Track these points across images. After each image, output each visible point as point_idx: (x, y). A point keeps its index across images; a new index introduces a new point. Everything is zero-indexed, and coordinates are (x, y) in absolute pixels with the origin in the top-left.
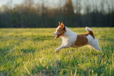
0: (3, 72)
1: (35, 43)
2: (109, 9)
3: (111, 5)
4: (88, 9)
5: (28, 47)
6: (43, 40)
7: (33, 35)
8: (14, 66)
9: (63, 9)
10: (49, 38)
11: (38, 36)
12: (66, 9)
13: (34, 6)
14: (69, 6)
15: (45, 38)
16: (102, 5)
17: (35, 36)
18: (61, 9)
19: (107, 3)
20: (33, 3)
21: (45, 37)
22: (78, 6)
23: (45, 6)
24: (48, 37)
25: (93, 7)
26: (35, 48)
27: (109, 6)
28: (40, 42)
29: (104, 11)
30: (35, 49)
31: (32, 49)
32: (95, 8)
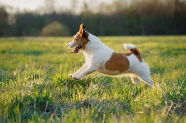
0: (118, 101)
1: (163, 60)
5: (154, 65)
6: (177, 55)
8: (134, 94)
11: (168, 48)
15: (180, 52)
17: (163, 48)
26: (163, 66)
28: (172, 57)
30: (163, 69)
31: (159, 69)
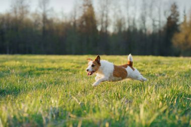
2: (154, 25)
3: (157, 19)
4: (120, 24)
7: (23, 66)
9: (78, 24)
10: (50, 71)
12: (84, 23)
13: (30, 17)
14: (89, 18)
16: (143, 19)
18: (75, 24)
19: (150, 15)
20: (27, 12)
21: (43, 69)
22: (105, 19)
23: (49, 18)
24: (49, 69)
25: (129, 21)
27: (154, 21)
28: (32, 77)
29: (146, 30)
32: (131, 24)
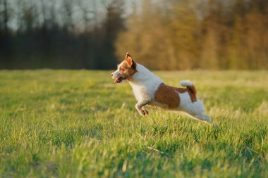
2: (86, 19)
3: (91, 9)
16: (68, 8)
25: (44, 11)
27: (85, 12)
29: (73, 26)
32: (48, 16)
